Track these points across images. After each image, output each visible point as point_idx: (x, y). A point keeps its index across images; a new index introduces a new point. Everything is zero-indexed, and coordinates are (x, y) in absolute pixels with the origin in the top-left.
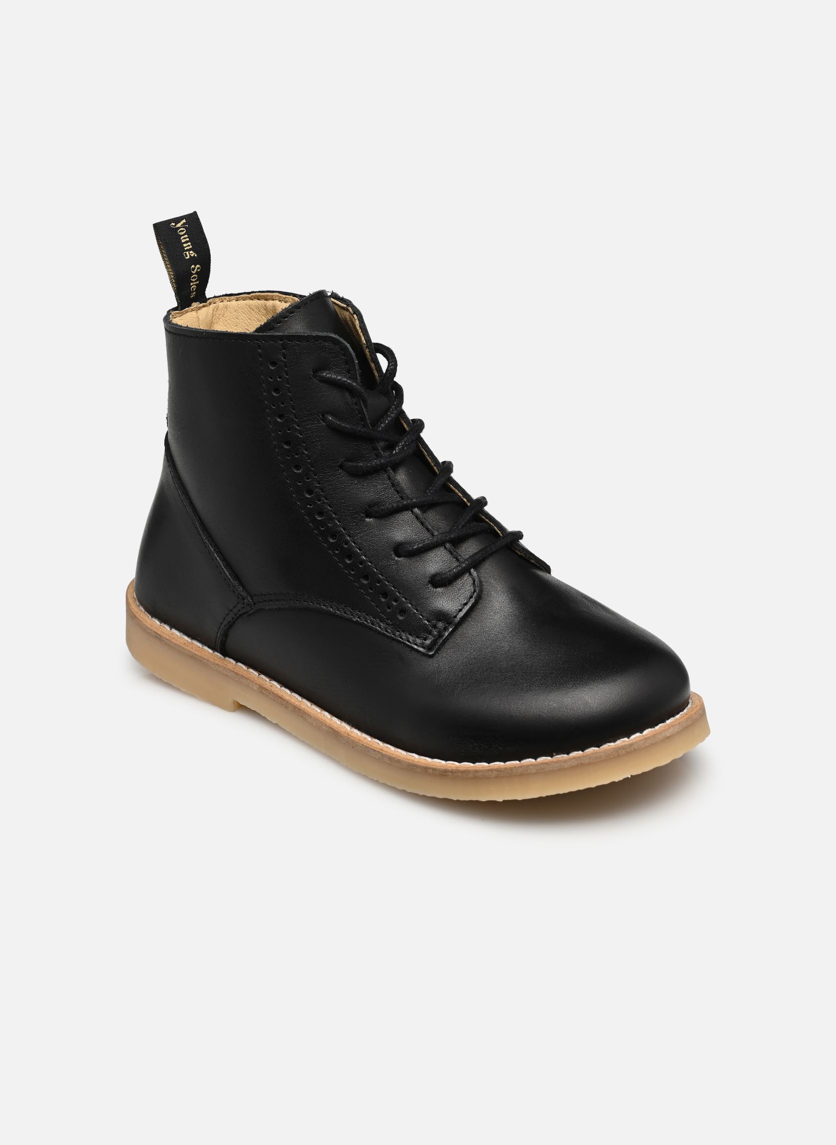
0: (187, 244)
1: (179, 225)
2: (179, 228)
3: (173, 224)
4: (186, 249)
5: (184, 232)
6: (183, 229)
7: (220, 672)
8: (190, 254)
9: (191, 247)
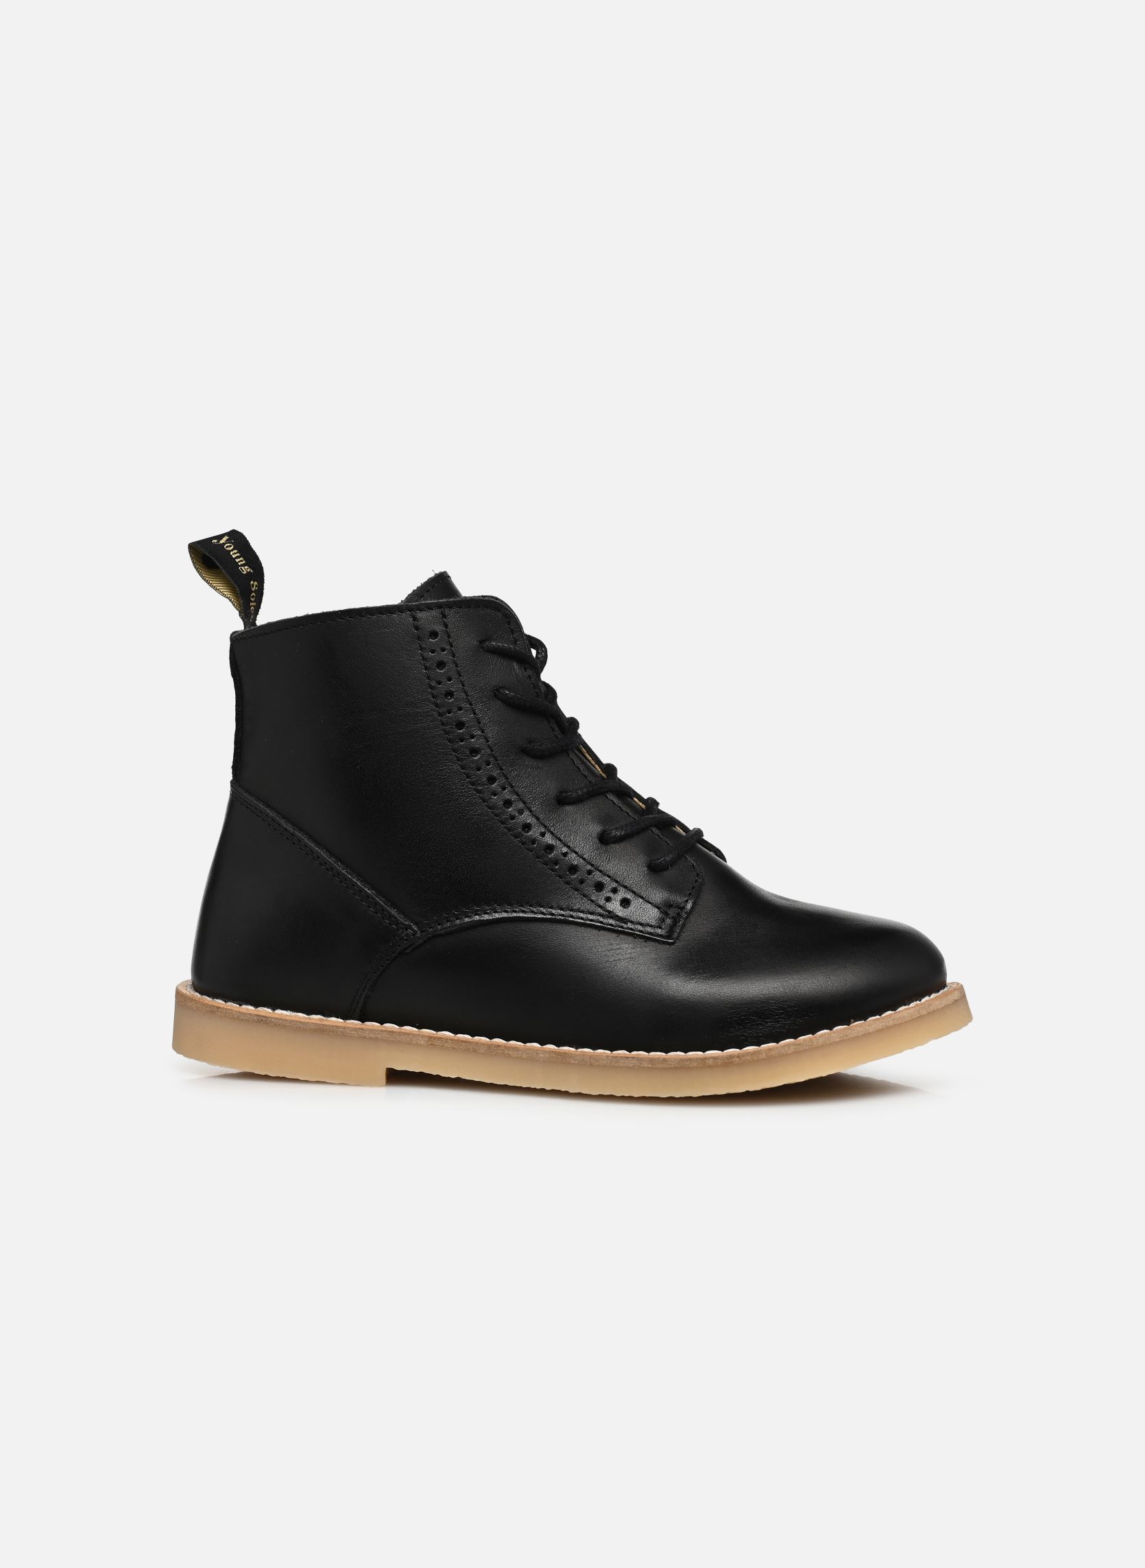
0: (240, 559)
1: (222, 542)
2: (224, 544)
3: (216, 541)
4: (239, 564)
5: (232, 547)
6: (229, 545)
7: (365, 1037)
8: (246, 570)
9: (244, 562)
